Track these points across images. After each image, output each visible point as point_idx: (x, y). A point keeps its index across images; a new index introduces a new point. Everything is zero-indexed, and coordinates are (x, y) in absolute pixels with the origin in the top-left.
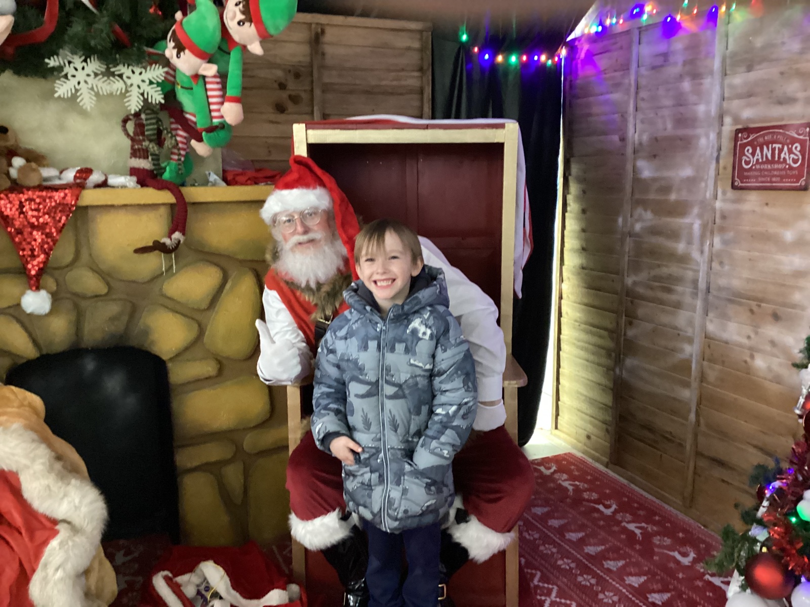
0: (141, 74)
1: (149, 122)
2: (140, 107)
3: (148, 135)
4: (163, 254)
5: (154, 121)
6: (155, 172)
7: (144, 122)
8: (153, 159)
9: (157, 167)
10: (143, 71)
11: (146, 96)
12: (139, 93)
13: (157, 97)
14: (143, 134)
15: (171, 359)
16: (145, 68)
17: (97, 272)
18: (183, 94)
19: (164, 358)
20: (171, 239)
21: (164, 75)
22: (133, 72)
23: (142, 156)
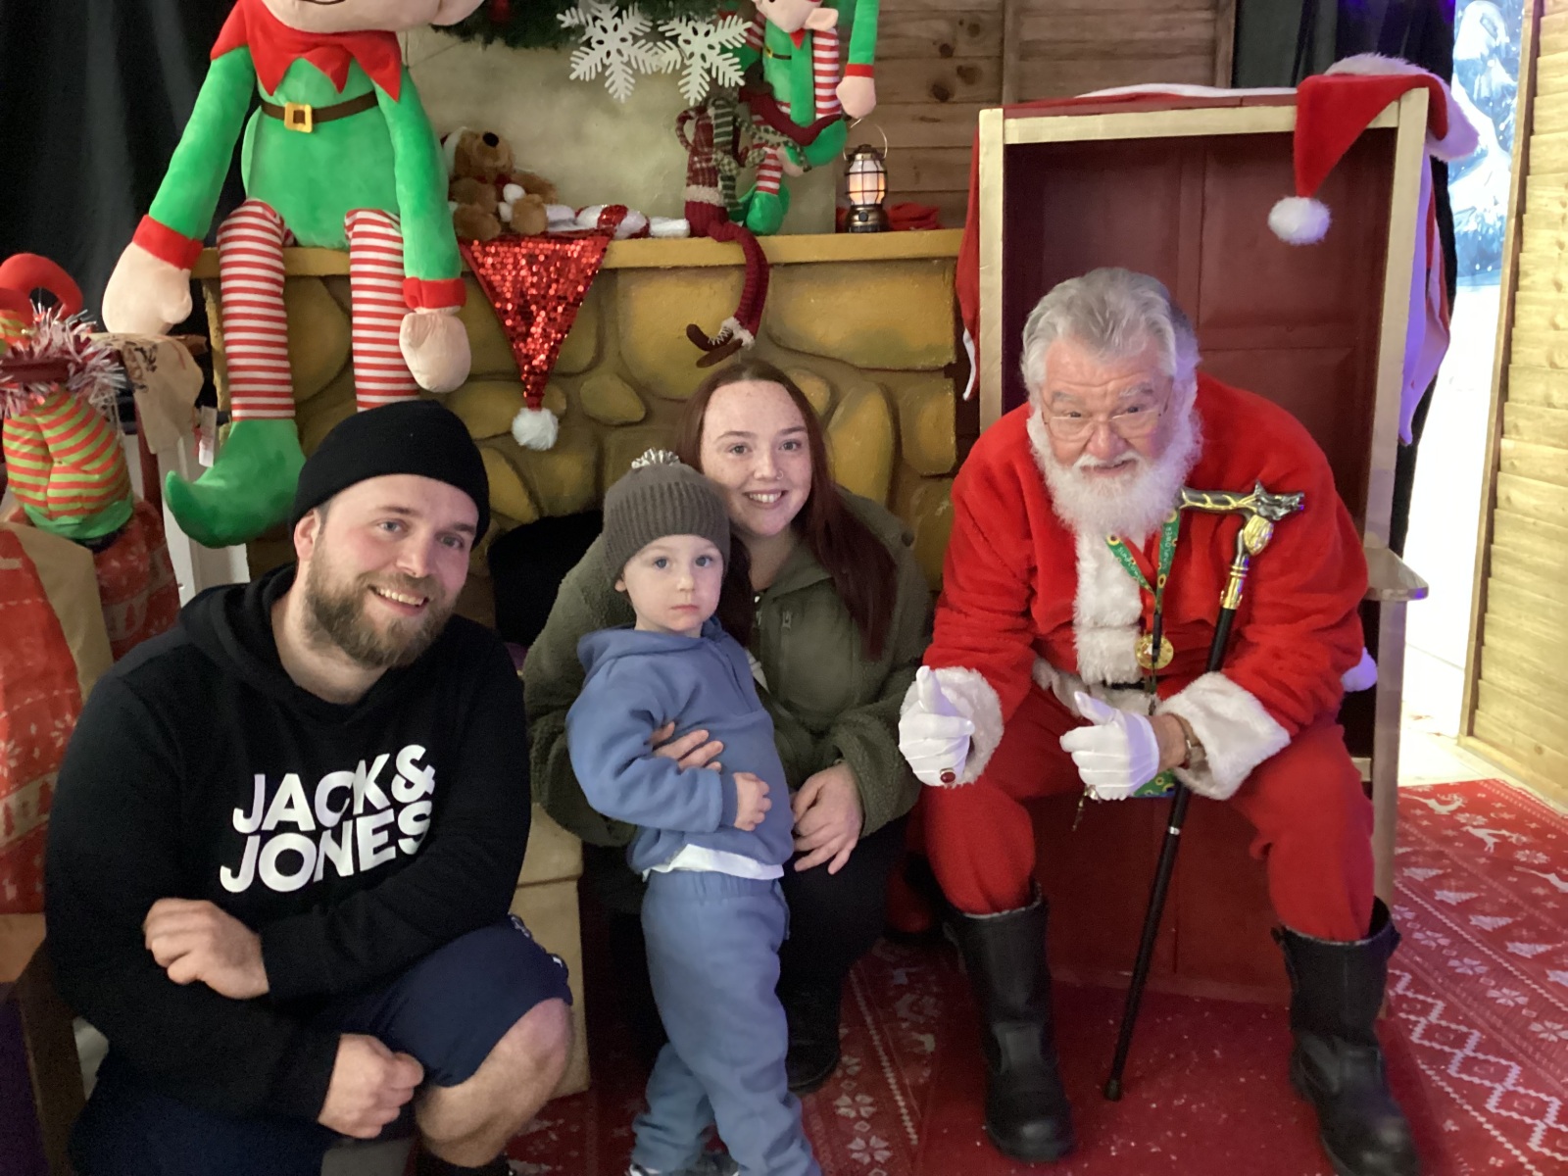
0: (707, 34)
1: (719, 121)
2: (704, 94)
3: (717, 143)
5: (728, 119)
6: (728, 209)
7: (713, 122)
8: (725, 187)
9: (732, 201)
10: (711, 27)
11: (714, 75)
12: (702, 67)
13: (732, 75)
14: (710, 144)
16: (716, 26)
17: (628, 383)
18: (777, 68)
21: (745, 34)
22: (695, 32)
23: (707, 181)
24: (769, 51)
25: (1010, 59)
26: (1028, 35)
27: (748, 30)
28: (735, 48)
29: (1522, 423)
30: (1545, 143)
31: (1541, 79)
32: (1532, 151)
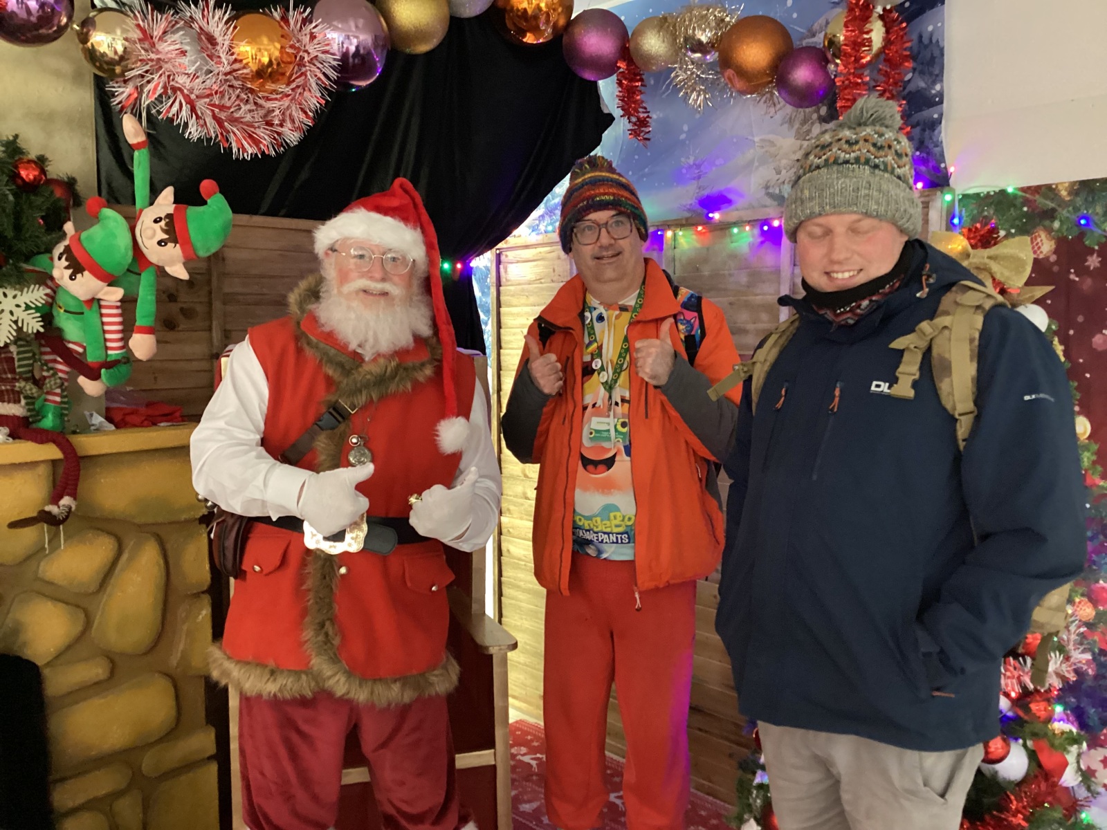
0: (15, 297)
1: (21, 356)
2: (12, 338)
3: (20, 372)
4: (45, 526)
5: (30, 355)
6: (31, 420)
7: (15, 356)
8: (27, 404)
9: (33, 413)
10: (19, 293)
11: (20, 325)
12: (11, 320)
13: (33, 324)
14: (13, 371)
15: (48, 664)
16: (22, 291)
18: (67, 319)
19: (39, 663)
20: (59, 507)
21: (45, 297)
22: (5, 295)
23: (12, 400)
24: (60, 308)
25: (217, 305)
26: (227, 290)
27: (46, 295)
28: (36, 306)
29: (512, 508)
30: (508, 355)
31: (504, 319)
32: (502, 358)
